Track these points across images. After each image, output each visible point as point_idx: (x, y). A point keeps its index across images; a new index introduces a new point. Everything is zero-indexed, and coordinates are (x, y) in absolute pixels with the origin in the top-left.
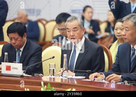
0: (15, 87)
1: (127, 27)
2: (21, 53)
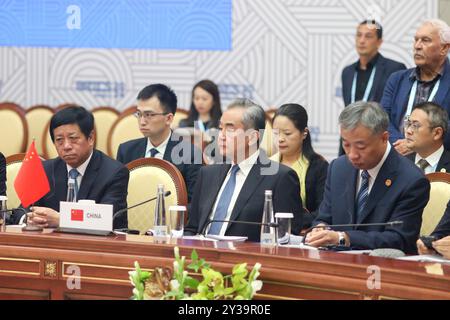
0: (101, 257)
1: (360, 143)
2: (79, 180)
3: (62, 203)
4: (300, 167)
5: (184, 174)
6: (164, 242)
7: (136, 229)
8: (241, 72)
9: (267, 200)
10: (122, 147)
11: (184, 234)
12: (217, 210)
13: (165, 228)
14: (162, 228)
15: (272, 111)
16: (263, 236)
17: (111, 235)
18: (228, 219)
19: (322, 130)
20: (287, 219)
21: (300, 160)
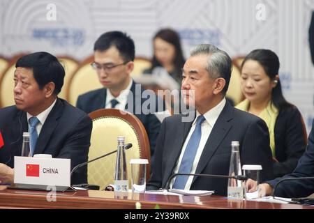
3: (16, 158)
4: (269, 116)
5: (146, 126)
6: (125, 198)
7: (96, 184)
8: (206, 16)
9: (233, 151)
10: (80, 98)
11: (147, 189)
12: (182, 163)
13: (126, 183)
14: (122, 182)
15: (240, 58)
16: (230, 190)
17: (69, 190)
18: (193, 172)
19: (294, 76)
20: (255, 171)
21: (269, 108)
